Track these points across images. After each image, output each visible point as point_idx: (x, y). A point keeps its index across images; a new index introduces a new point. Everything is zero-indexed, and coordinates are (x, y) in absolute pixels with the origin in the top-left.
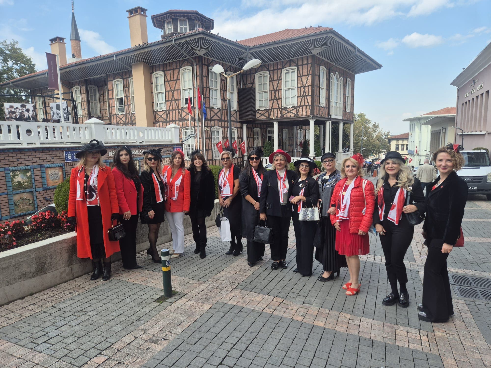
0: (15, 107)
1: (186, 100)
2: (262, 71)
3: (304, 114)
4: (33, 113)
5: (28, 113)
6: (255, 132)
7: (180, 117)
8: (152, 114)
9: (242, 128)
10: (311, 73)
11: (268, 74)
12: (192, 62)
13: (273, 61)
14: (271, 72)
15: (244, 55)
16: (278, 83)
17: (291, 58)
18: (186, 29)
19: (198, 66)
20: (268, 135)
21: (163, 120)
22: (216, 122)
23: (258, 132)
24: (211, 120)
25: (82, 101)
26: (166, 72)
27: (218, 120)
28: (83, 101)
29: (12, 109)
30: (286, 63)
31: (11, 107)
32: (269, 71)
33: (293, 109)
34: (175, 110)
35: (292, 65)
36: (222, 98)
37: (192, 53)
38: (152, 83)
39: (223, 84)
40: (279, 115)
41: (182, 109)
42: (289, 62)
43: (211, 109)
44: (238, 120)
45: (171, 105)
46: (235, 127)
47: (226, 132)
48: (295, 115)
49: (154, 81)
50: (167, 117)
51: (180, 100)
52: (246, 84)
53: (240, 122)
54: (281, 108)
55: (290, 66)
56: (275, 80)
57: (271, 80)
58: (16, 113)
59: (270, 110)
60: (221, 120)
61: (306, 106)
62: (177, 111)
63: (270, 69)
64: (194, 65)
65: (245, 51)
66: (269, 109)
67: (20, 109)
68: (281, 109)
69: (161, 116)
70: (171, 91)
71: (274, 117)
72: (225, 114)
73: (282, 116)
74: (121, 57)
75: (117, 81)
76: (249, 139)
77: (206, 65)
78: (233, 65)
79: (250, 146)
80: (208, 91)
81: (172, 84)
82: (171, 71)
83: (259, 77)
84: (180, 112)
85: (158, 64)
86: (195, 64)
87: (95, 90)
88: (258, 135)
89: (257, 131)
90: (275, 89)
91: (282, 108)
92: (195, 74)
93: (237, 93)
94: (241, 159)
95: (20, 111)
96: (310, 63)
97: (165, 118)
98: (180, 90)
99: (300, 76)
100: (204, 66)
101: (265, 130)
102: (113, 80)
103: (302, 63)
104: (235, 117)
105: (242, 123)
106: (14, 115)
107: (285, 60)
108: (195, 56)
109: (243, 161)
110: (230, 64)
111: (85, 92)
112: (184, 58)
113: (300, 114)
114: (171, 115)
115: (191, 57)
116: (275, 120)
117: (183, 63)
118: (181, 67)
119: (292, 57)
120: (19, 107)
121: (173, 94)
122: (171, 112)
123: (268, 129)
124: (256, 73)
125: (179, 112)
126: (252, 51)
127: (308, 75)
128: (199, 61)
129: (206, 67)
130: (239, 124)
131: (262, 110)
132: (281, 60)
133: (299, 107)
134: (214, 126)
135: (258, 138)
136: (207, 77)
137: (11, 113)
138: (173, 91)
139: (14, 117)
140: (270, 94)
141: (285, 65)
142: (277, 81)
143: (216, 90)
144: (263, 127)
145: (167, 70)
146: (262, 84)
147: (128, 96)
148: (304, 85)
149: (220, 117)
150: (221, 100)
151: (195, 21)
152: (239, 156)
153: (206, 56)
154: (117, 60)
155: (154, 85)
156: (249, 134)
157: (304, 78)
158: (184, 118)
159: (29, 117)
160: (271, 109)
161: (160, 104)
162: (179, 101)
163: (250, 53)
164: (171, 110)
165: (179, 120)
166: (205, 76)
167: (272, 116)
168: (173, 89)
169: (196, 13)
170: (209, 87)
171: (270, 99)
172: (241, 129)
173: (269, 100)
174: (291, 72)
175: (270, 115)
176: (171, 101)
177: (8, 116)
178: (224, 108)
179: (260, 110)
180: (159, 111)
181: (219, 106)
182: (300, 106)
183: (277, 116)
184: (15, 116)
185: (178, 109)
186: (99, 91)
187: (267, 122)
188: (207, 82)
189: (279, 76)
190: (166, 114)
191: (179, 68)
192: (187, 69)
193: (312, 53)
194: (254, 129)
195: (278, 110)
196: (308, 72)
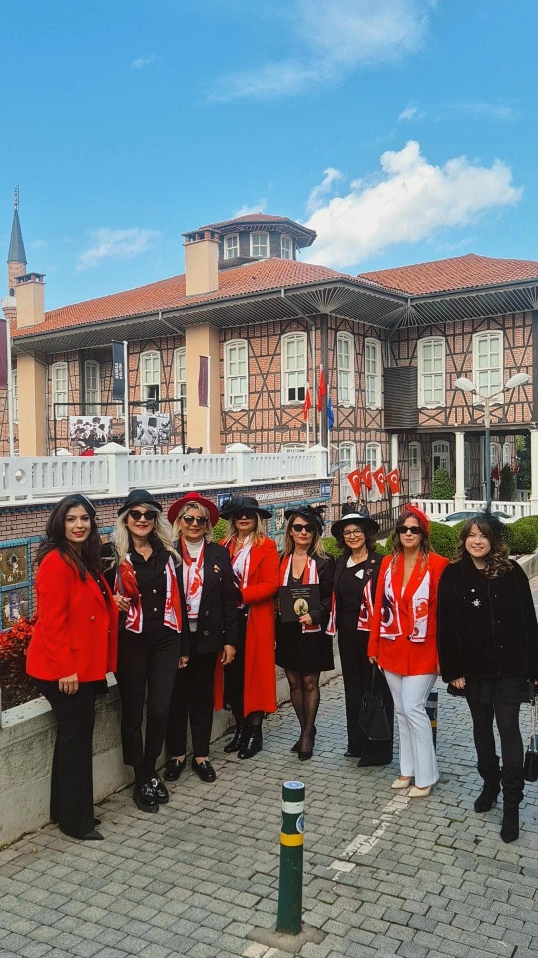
0: (84, 423)
1: (292, 392)
2: (431, 335)
3: (519, 419)
4: (110, 431)
5: (102, 431)
6: (411, 449)
7: (278, 423)
8: (220, 417)
9: (389, 442)
10: (530, 343)
11: (444, 341)
12: (307, 322)
13: (454, 319)
14: (450, 339)
15: (402, 309)
16: (465, 359)
17: (490, 316)
18: (264, 250)
19: (319, 332)
20: (435, 454)
21: (241, 428)
22: (347, 431)
23: (415, 450)
24: (339, 429)
25: (70, 389)
26: (251, 340)
27: (350, 429)
28: (72, 390)
29: (80, 425)
30: (482, 322)
31: (80, 422)
32: (446, 336)
33: (495, 408)
34: (268, 410)
35: (493, 327)
36: (358, 387)
37: (308, 309)
38: (222, 360)
39: (359, 361)
40: (467, 419)
41: (283, 408)
42: (486, 322)
43: (338, 408)
44: (383, 427)
45: (260, 400)
46: (378, 442)
47: (362, 451)
48: (500, 420)
49: (226, 356)
50: (250, 422)
51: (280, 391)
52: (399, 359)
53: (386, 431)
54: (470, 406)
55: (489, 329)
56: (458, 354)
57: (451, 354)
58: (86, 432)
59: (448, 410)
60: (354, 429)
61: (522, 403)
62: (272, 412)
63: (447, 333)
64: (311, 330)
65: (404, 303)
66: (446, 407)
67: (91, 425)
68: (470, 408)
69: (237, 421)
70: (262, 374)
71: (456, 422)
72: (362, 416)
73: (473, 420)
74: (171, 315)
75: (149, 355)
76: (400, 463)
77: (333, 329)
78: (375, 325)
79: (403, 478)
80: (335, 376)
81: (264, 362)
82: (263, 339)
83: (425, 347)
84: (279, 414)
85: (237, 325)
86: (314, 328)
87: (94, 369)
88: (415, 456)
89: (415, 447)
90: (459, 370)
91: (472, 406)
92: (313, 346)
93: (382, 376)
94: (388, 502)
95: (92, 428)
96: (528, 326)
97: (246, 425)
98: (280, 373)
99: (509, 347)
100: (329, 331)
101: (428, 446)
102: (140, 353)
103: (513, 324)
104: (379, 421)
105: (390, 432)
106: (82, 434)
107: (478, 318)
108: (314, 314)
109: (391, 509)
110: (370, 324)
111: (77, 373)
112: (292, 318)
113: (510, 418)
114: (259, 419)
115: (307, 315)
116: (459, 428)
117: (289, 325)
118: (283, 333)
119: (492, 314)
120: (91, 423)
121: (265, 380)
122: (258, 413)
123: (434, 444)
124: (417, 339)
125: (276, 414)
126: (418, 303)
127: (525, 346)
128: (321, 324)
129: (333, 332)
130: (383, 434)
131: (432, 409)
132: (471, 317)
133: (508, 404)
134: (344, 440)
135: (415, 461)
136: (333, 350)
137: (78, 432)
138: (265, 376)
139: (81, 438)
140: (448, 378)
141: (478, 326)
142: (463, 356)
143: (346, 373)
144: (424, 440)
145: (254, 337)
146: (431, 360)
147: (169, 383)
148: (518, 365)
149: (353, 423)
150: (356, 390)
151: (282, 235)
152: (383, 498)
153: (333, 315)
154: (164, 321)
155: (226, 364)
156: (402, 454)
157: (518, 353)
158: (285, 424)
159: (103, 437)
160: (451, 408)
161: (235, 397)
162: (277, 393)
163: (413, 306)
164: (259, 410)
165: (276, 429)
166: (331, 350)
167: (452, 421)
168: (265, 371)
169: (288, 222)
170: (336, 369)
171: (449, 388)
172: (387, 445)
173: (447, 390)
174: (491, 340)
175: (447, 418)
176: (261, 392)
177: (74, 436)
178: (360, 405)
179: (427, 409)
180: (234, 410)
181: (352, 402)
182: (510, 403)
183: (463, 422)
184: (84, 435)
185: (275, 409)
186: (101, 370)
187: (441, 431)
188: (333, 360)
189: (466, 347)
190: (248, 418)
191: (280, 335)
192: (295, 336)
193: (533, 308)
194: (410, 444)
195: (466, 409)
196: (526, 342)
